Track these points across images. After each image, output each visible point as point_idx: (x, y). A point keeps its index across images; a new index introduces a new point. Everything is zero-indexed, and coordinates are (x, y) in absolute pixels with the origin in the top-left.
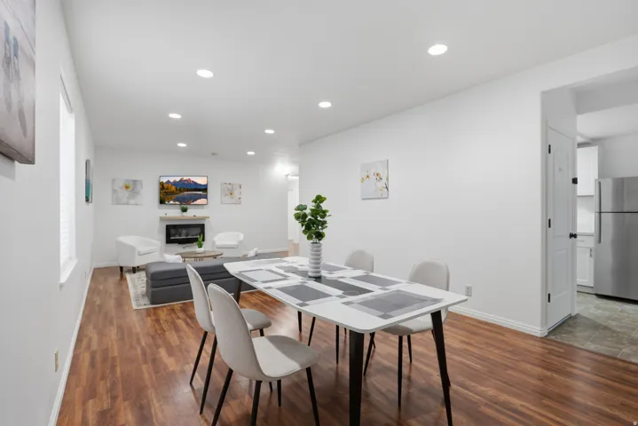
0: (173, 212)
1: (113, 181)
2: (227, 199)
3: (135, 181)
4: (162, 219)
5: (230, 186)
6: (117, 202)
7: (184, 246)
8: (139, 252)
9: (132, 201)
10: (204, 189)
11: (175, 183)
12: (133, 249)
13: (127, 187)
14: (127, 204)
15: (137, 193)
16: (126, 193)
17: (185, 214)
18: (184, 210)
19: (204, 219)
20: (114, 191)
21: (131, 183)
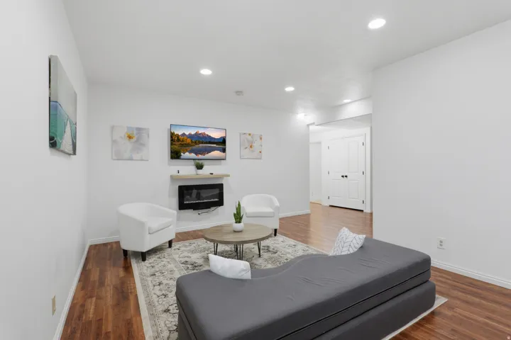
0: (186, 170)
1: (113, 128)
2: (246, 152)
3: (139, 129)
4: (173, 178)
5: (249, 138)
6: (118, 157)
7: (200, 211)
8: (149, 229)
9: (135, 156)
10: (223, 142)
11: (190, 136)
12: (142, 224)
13: (130, 137)
14: (131, 159)
15: (143, 145)
16: (128, 145)
17: (200, 172)
18: (200, 167)
19: (221, 177)
20: (114, 142)
21: (135, 132)
